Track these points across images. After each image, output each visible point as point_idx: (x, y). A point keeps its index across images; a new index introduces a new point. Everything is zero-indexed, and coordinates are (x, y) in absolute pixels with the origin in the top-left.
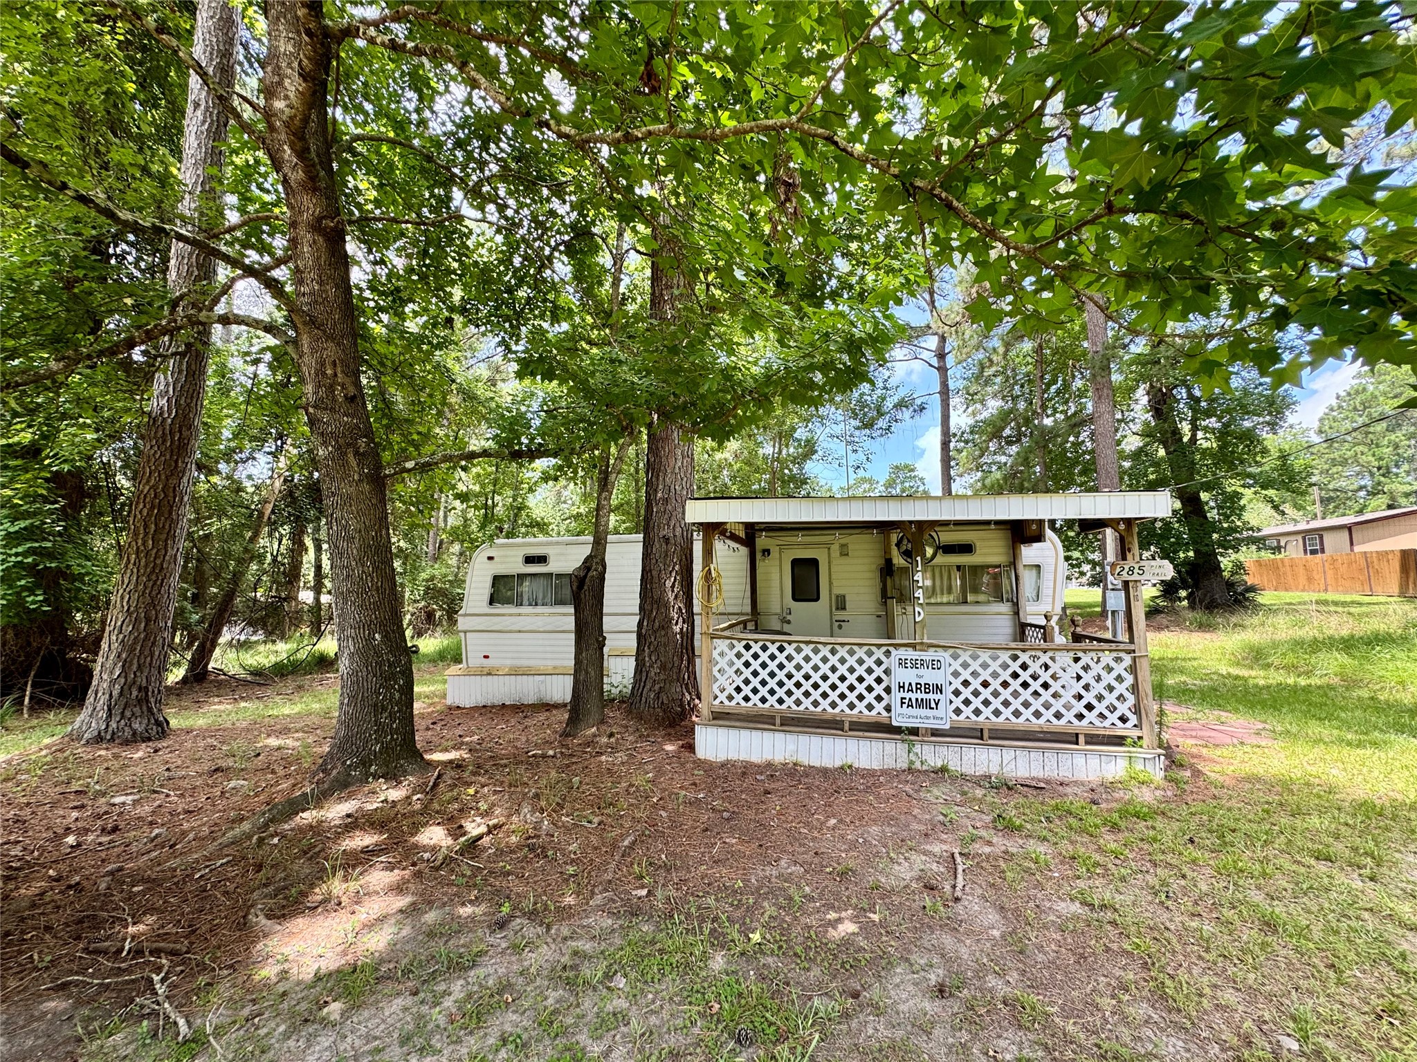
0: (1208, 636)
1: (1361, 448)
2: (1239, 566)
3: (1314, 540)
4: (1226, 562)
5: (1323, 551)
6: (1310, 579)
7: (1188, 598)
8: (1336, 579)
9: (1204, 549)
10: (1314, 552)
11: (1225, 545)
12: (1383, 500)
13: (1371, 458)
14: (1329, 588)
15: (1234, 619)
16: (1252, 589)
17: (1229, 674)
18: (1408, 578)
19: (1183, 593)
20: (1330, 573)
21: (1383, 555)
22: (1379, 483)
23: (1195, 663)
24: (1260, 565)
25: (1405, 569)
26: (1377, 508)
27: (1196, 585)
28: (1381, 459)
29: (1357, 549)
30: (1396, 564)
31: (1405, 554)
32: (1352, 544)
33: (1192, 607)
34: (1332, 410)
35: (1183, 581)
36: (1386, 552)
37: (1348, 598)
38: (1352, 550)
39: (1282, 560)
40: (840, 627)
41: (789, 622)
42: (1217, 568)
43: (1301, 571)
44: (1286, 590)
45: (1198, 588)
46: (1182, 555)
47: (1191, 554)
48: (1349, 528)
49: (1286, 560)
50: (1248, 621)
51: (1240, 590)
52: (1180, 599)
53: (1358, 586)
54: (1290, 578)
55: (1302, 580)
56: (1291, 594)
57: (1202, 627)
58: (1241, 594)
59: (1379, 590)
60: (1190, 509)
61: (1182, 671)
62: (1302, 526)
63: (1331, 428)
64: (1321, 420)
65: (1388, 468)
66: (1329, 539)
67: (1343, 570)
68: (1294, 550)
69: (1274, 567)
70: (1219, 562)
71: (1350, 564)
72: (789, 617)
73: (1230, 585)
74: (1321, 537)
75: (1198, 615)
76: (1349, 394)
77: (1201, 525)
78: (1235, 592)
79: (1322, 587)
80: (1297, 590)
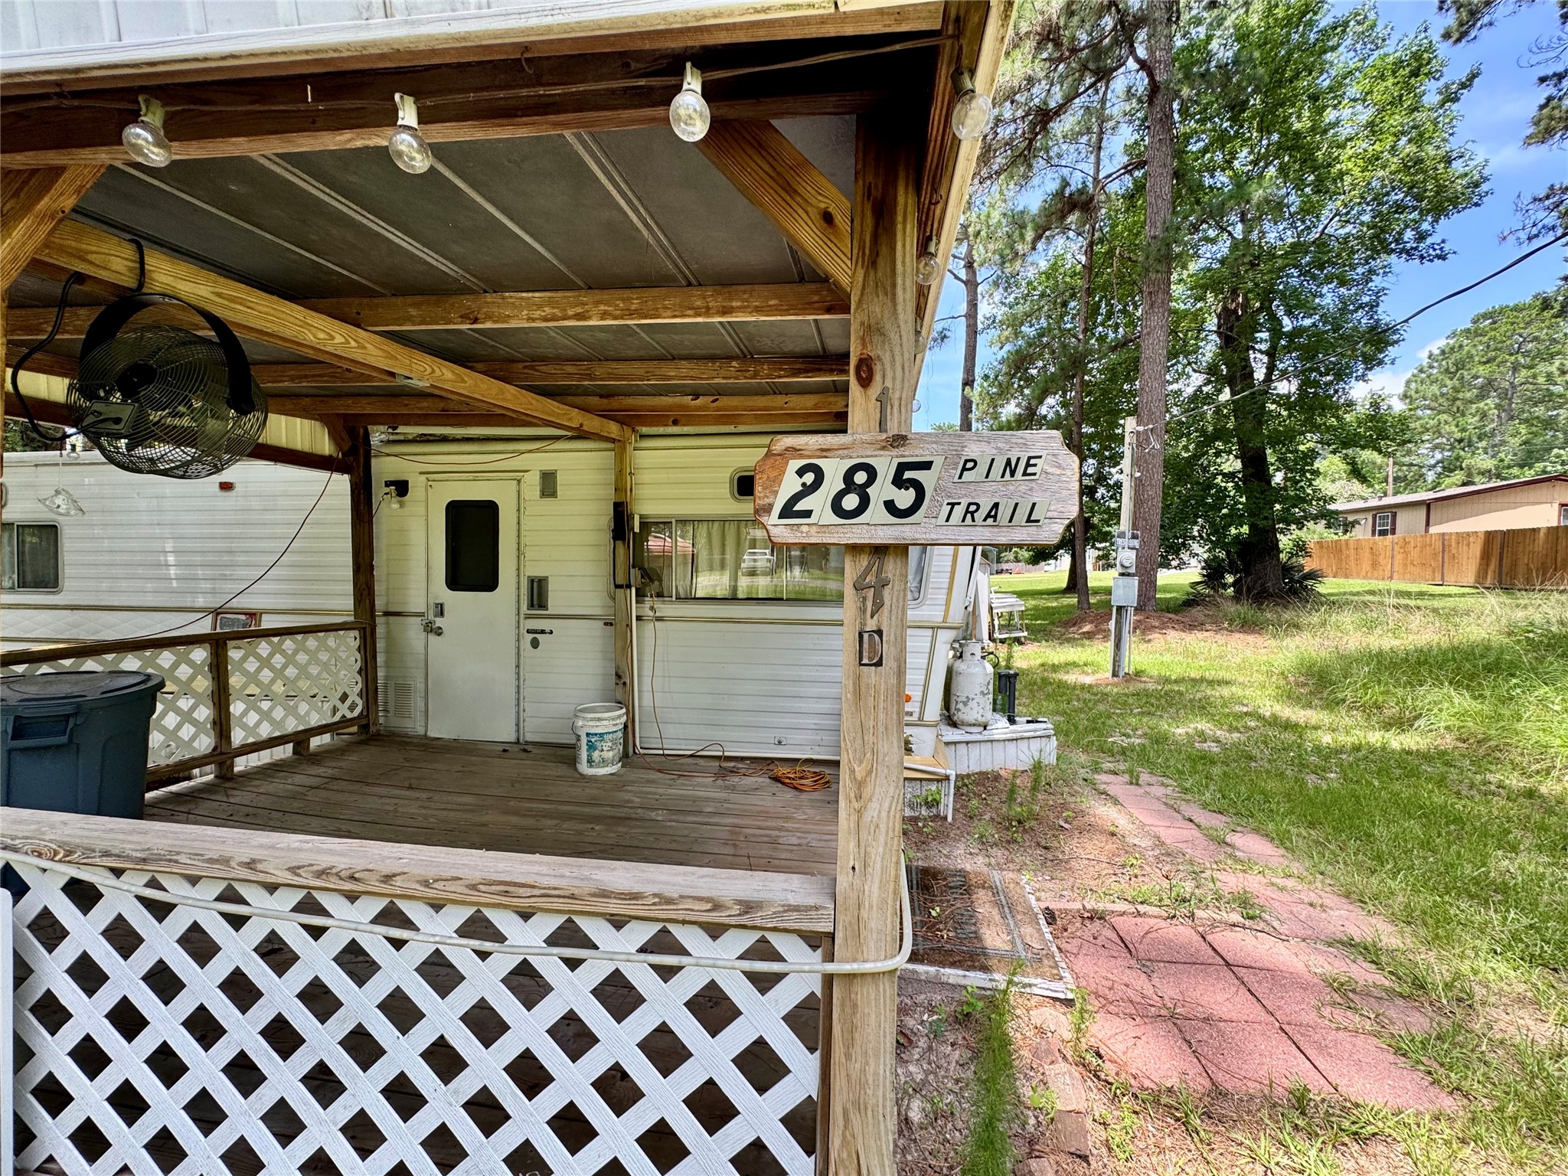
0: (1251, 638)
1: (1445, 417)
2: (1301, 548)
3: (1385, 519)
4: (1285, 541)
5: (1393, 532)
6: (1375, 565)
7: (1234, 584)
8: (1405, 565)
9: (1261, 523)
10: (1383, 533)
11: (1288, 520)
12: (1459, 476)
13: (1453, 428)
14: (1395, 576)
15: (1287, 615)
16: (1313, 575)
17: (1275, 717)
18: (1488, 565)
19: (1230, 579)
20: (1399, 558)
21: (1464, 537)
22: (1458, 458)
23: (1226, 692)
24: (1322, 547)
25: (1486, 556)
26: (1451, 486)
27: (1247, 571)
28: (1464, 430)
29: (1433, 530)
30: (1476, 549)
31: (1490, 535)
32: (1428, 524)
33: (1237, 598)
34: (1421, 371)
35: (1232, 564)
36: (1468, 534)
37: (1414, 588)
38: (1427, 531)
39: (1347, 541)
40: (535, 644)
41: (439, 632)
42: (1275, 548)
43: (1366, 555)
44: (1346, 577)
45: (1248, 572)
46: (1233, 531)
47: (1245, 529)
48: (1428, 505)
49: (1351, 542)
50: (1305, 619)
51: (1297, 576)
52: (1225, 586)
53: (1428, 573)
54: (1352, 563)
55: (1366, 565)
56: (1351, 581)
57: (1248, 626)
58: (1298, 581)
59: (1450, 578)
60: (1251, 470)
61: (1203, 707)
62: (1374, 503)
63: (1417, 392)
64: (1408, 382)
65: (1470, 441)
66: (1403, 519)
67: (1415, 554)
68: (1362, 533)
69: (1336, 549)
70: (1277, 541)
71: (1424, 546)
72: (439, 622)
73: (1287, 570)
74: (1394, 515)
75: (1244, 609)
76: (1443, 352)
77: (1262, 493)
78: (1292, 580)
79: (1388, 574)
80: (1358, 576)
